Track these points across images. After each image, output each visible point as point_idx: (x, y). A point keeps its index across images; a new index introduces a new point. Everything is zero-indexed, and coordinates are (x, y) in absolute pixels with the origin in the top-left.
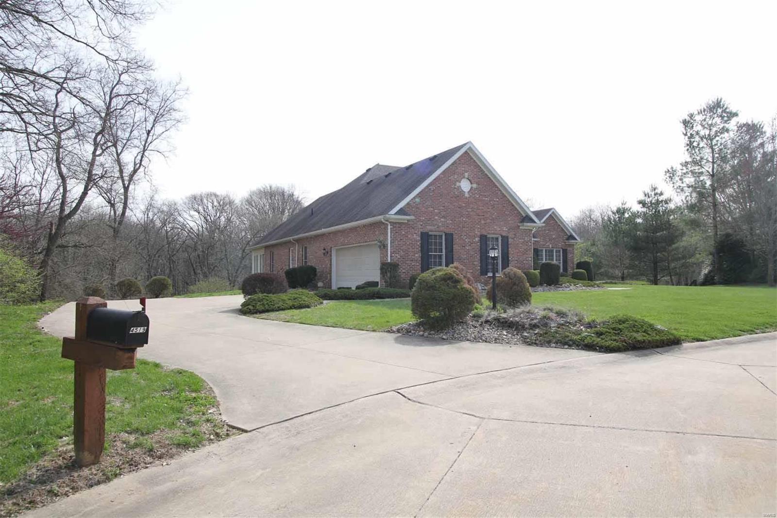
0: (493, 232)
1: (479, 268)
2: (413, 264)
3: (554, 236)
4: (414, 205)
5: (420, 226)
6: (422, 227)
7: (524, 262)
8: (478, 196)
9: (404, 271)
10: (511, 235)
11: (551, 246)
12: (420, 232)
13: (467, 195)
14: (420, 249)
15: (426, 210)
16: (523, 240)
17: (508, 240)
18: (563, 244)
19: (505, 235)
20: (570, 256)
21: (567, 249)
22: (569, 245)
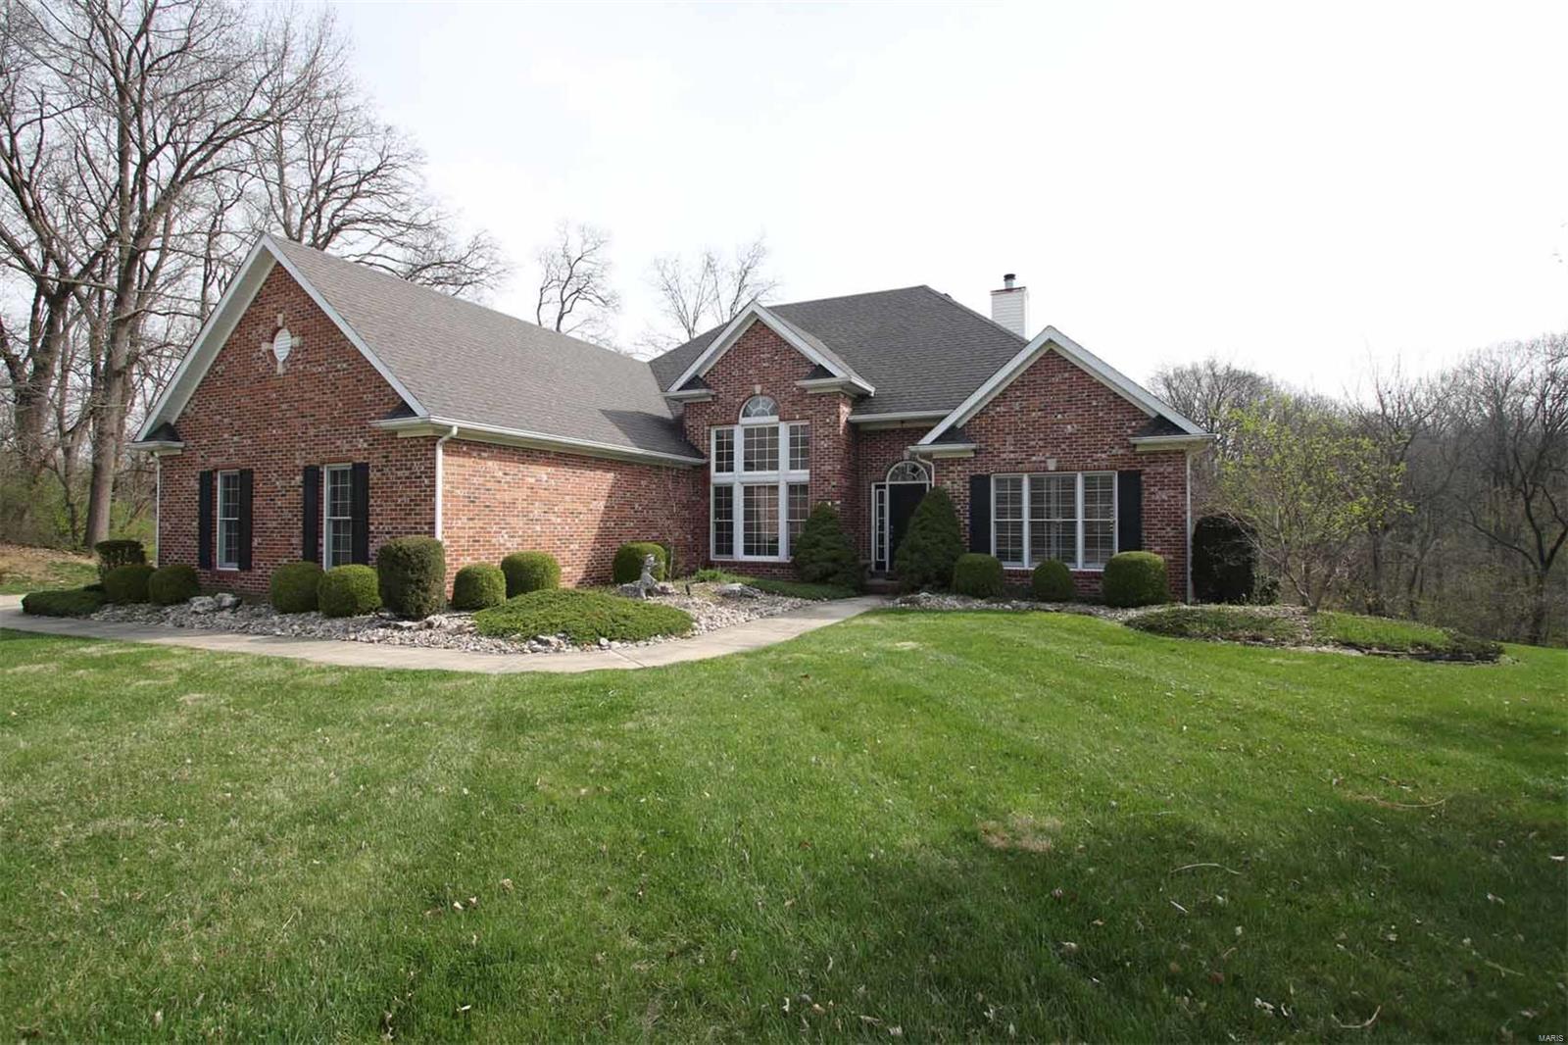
2: (188, 542)
3: (1070, 429)
4: (193, 413)
5: (200, 459)
6: (203, 461)
8: (301, 368)
10: (376, 460)
12: (199, 473)
13: (281, 368)
15: (210, 422)
16: (407, 473)
17: (368, 474)
18: (1121, 451)
19: (361, 460)
20: (1156, 496)
21: (1139, 473)
22: (1154, 456)
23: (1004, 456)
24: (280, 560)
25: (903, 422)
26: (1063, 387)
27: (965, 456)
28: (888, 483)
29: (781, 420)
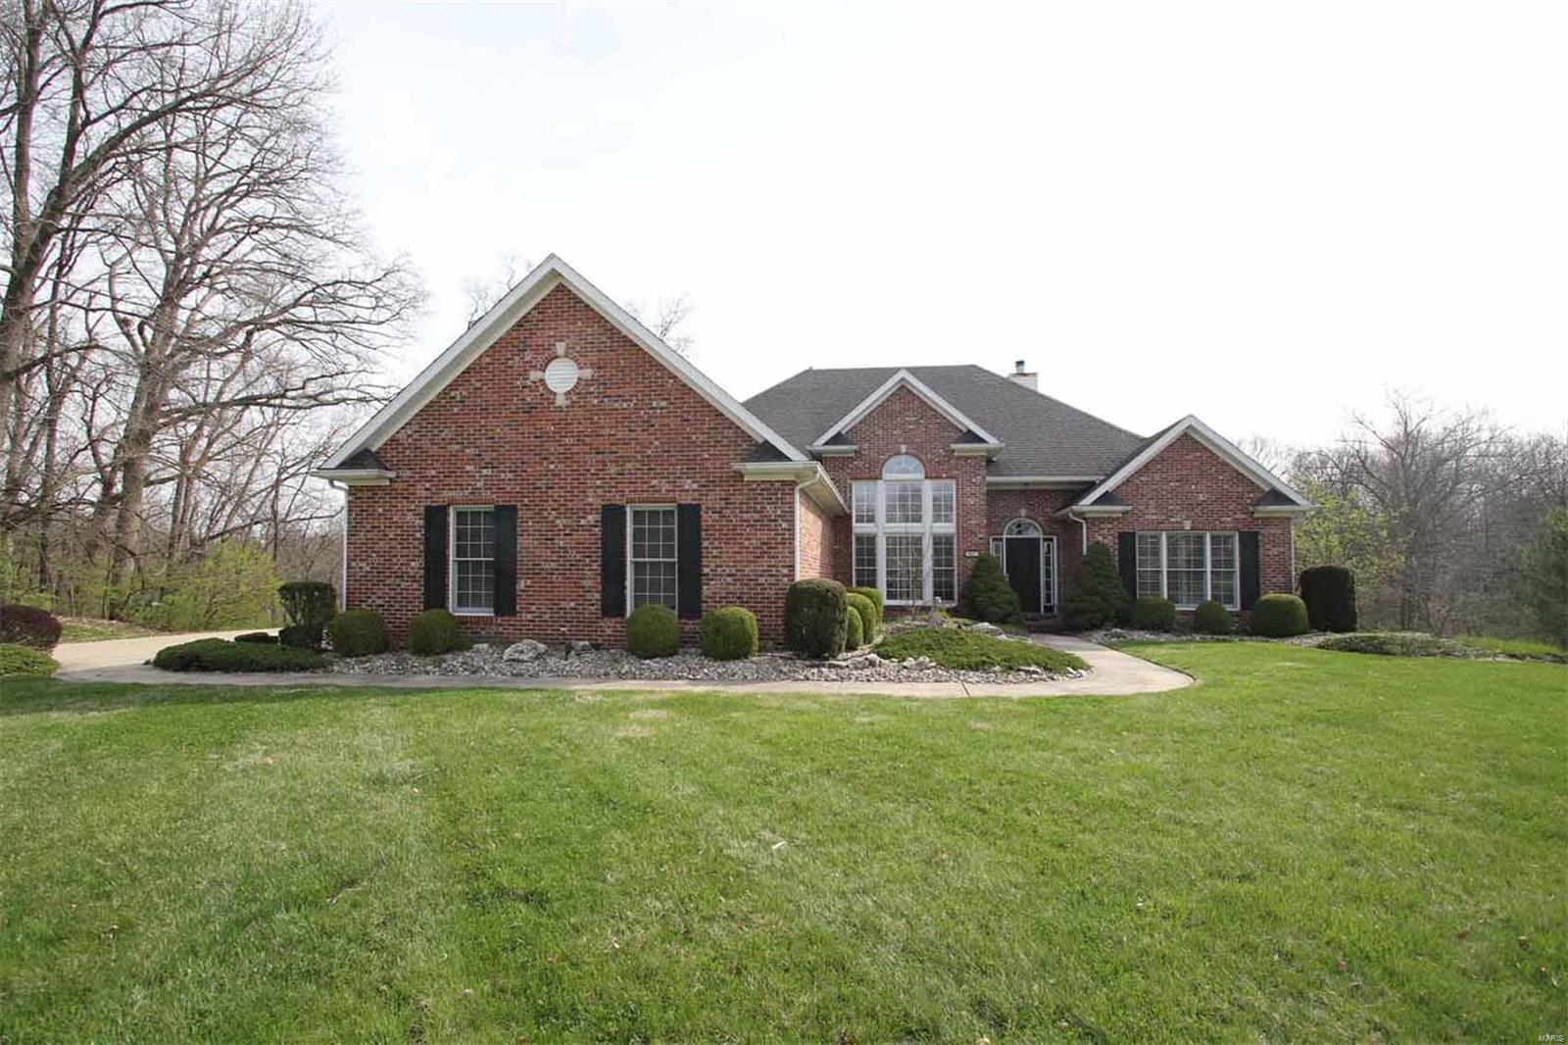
0: (645, 495)
1: (598, 596)
2: (404, 585)
3: (1201, 497)
4: (410, 440)
5: (424, 492)
6: (429, 494)
7: (762, 580)
8: (595, 401)
9: (380, 602)
10: (711, 500)
11: (1188, 525)
12: (422, 509)
13: (561, 401)
14: (422, 548)
15: (442, 452)
16: (757, 516)
17: (700, 517)
18: (1244, 516)
19: (689, 501)
20: (1268, 552)
21: (1256, 534)
22: (1267, 521)
23: (1147, 517)
24: (563, 604)
25: (1027, 484)
26: (1196, 463)
27: (1115, 515)
28: (1004, 536)
29: (926, 477)
